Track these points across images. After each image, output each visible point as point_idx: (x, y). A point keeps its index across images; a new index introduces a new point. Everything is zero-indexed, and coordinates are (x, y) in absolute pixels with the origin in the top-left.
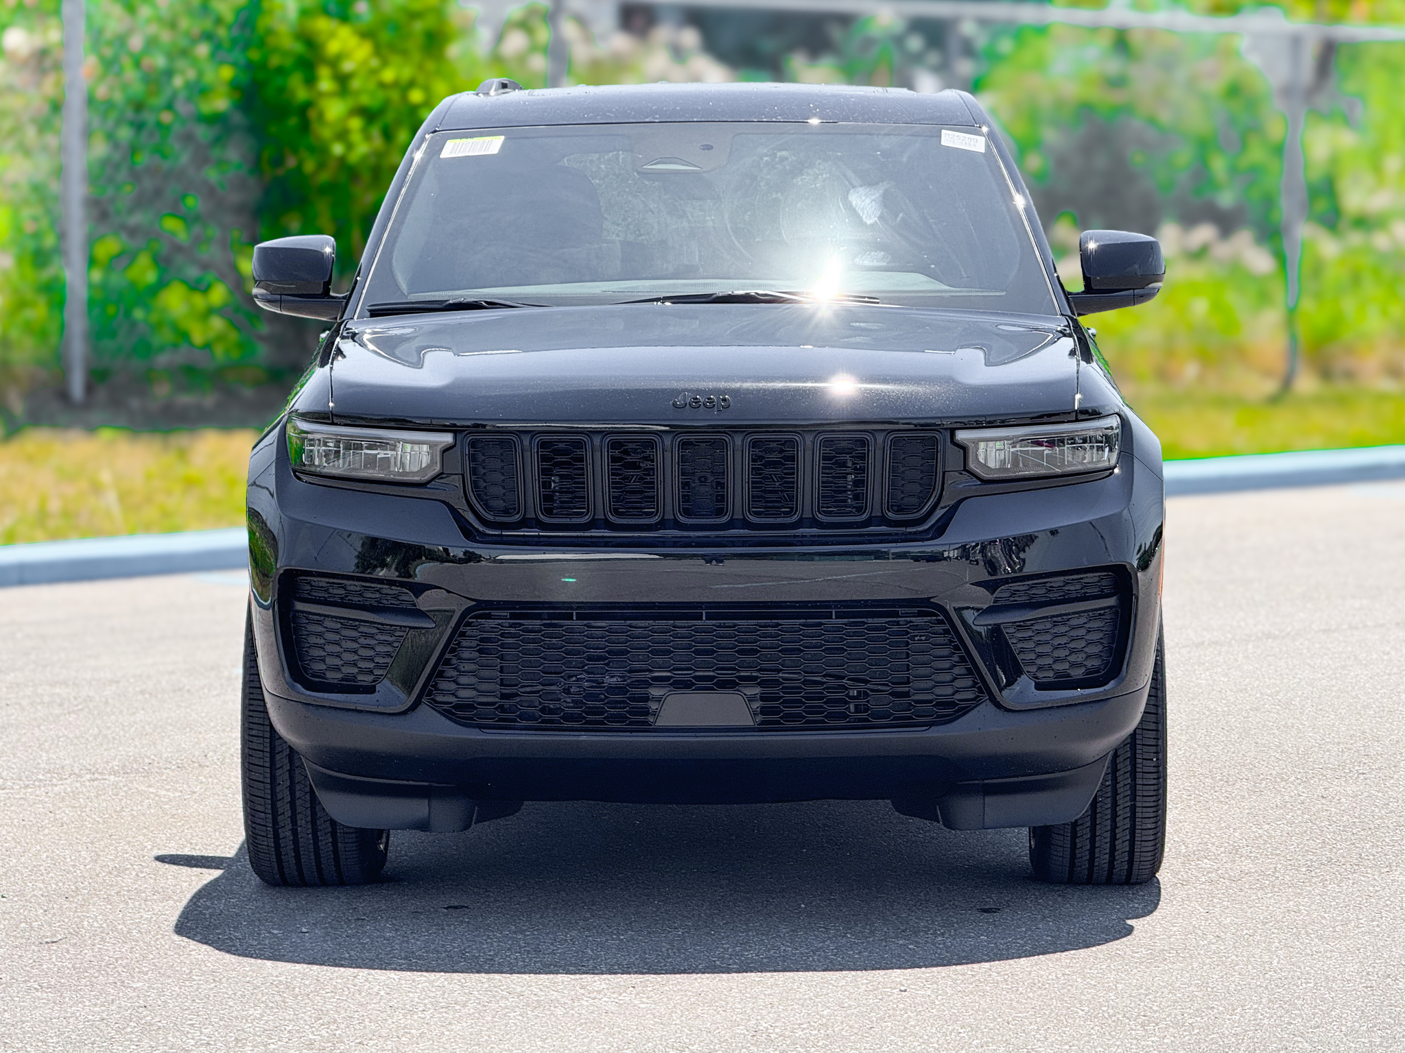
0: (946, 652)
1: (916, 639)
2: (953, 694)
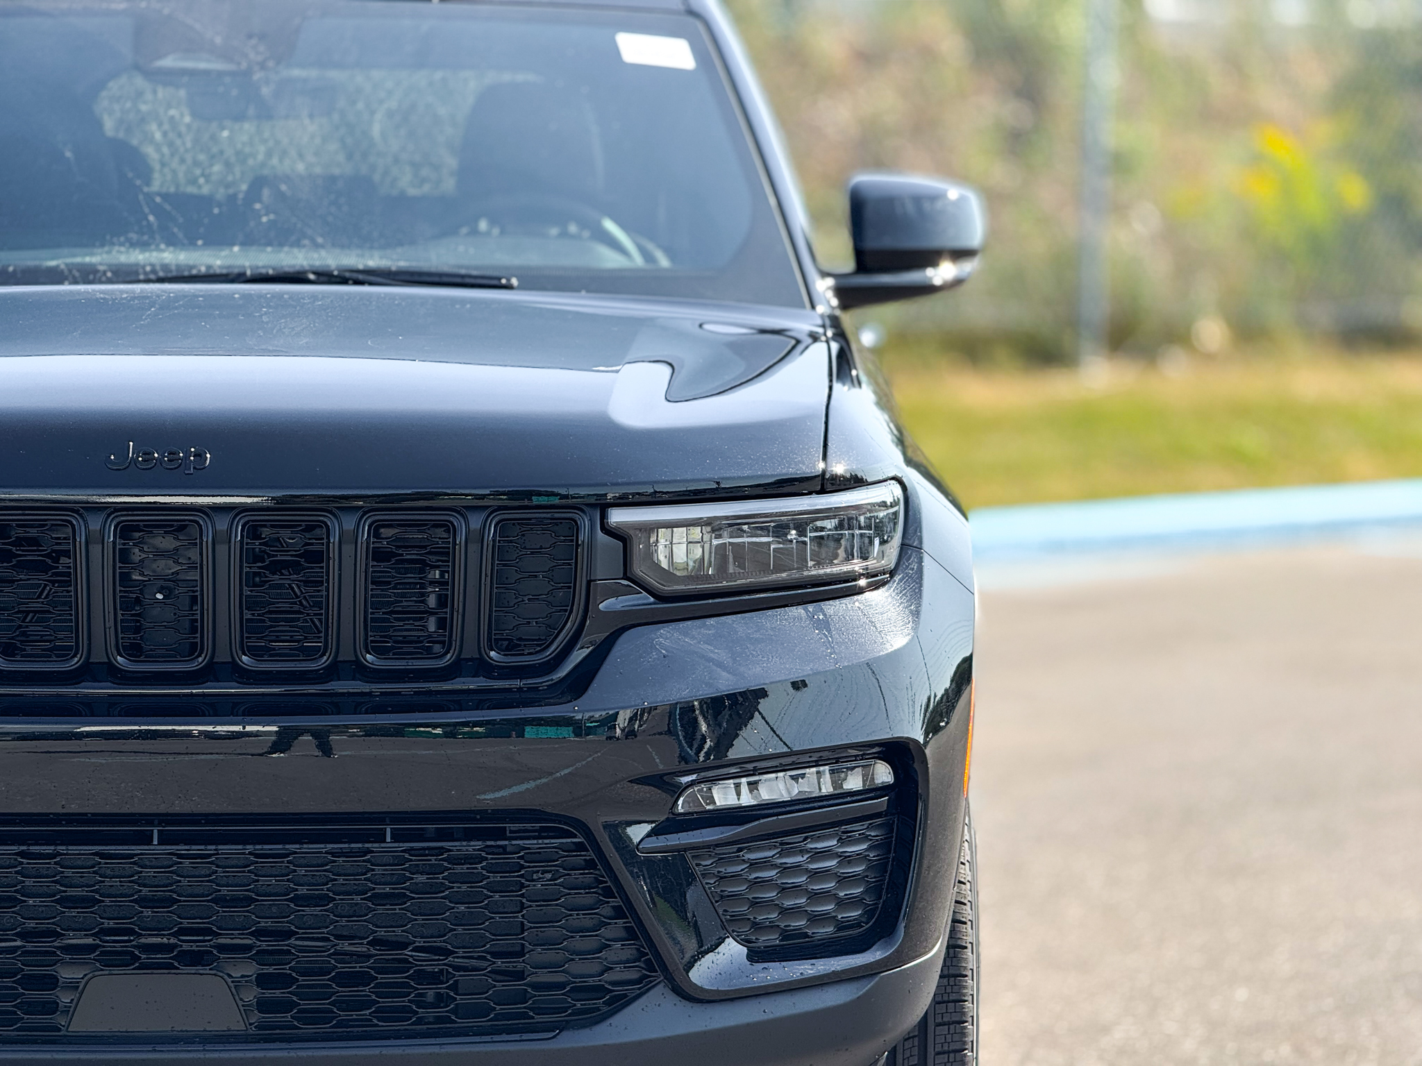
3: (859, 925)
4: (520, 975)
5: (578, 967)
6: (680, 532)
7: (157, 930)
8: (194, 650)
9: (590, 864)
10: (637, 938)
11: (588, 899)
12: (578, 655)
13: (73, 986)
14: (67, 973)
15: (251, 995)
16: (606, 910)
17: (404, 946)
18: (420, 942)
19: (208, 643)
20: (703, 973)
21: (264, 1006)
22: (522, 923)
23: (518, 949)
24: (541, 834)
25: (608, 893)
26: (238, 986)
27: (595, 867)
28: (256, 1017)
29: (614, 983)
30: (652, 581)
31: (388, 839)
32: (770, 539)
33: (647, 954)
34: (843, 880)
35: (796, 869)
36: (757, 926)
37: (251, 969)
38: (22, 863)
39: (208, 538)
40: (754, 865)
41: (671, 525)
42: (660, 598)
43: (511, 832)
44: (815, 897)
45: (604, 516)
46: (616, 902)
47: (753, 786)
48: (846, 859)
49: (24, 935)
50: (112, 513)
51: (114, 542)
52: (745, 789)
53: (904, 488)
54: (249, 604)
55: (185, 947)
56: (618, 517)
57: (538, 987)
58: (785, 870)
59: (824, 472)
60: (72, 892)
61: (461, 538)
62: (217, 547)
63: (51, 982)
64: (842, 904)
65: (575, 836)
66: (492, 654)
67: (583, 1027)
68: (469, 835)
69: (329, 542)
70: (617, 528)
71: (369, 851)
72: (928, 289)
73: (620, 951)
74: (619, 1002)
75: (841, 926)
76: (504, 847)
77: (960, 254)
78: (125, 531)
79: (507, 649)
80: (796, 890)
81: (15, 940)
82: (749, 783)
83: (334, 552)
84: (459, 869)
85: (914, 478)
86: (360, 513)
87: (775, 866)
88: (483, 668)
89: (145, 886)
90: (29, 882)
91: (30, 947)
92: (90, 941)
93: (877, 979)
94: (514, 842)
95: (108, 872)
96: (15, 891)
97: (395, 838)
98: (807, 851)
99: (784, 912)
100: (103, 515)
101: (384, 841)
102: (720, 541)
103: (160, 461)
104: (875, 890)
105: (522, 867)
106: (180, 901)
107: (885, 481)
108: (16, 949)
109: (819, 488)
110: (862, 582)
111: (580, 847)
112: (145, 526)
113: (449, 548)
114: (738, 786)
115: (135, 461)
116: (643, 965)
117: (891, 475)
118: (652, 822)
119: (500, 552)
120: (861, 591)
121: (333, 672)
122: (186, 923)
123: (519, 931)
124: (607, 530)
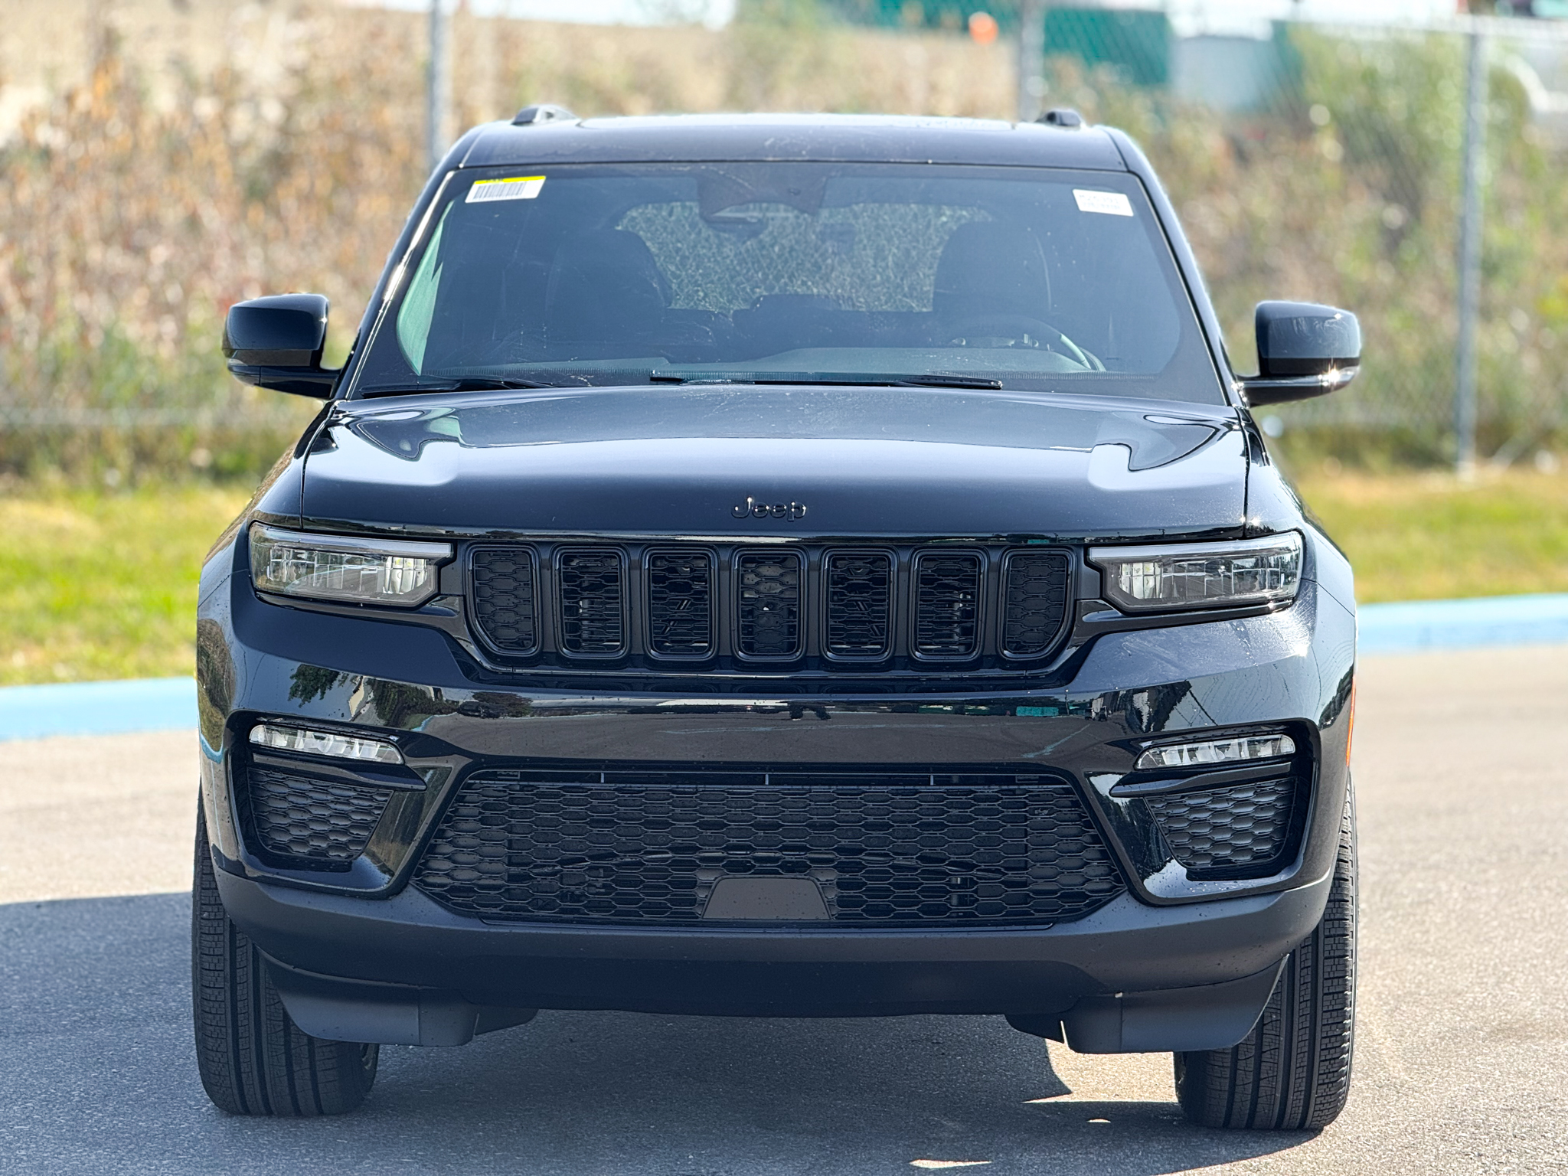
3: (1269, 856)
4: (1025, 884)
5: (1065, 879)
6: (1137, 566)
7: (768, 846)
8: (791, 647)
9: (1075, 804)
10: (1109, 858)
11: (1074, 830)
12: (1069, 653)
13: (708, 886)
14: (703, 877)
15: (832, 895)
16: (1086, 838)
17: (943, 861)
18: (953, 858)
19: (803, 640)
20: (1153, 884)
21: (842, 902)
22: (1026, 845)
23: (1023, 865)
24: (1042, 781)
25: (1088, 825)
26: (825, 886)
27: (1079, 807)
28: (835, 911)
29: (1092, 891)
30: (1119, 600)
31: (932, 783)
32: (1204, 574)
33: (1116, 870)
34: (1258, 823)
35: (1224, 813)
36: (1195, 854)
37: (833, 876)
38: (673, 797)
39: (805, 567)
40: (1194, 809)
41: (1131, 561)
42: (1126, 613)
43: (1019, 780)
44: (1238, 834)
45: (1086, 554)
46: (1093, 832)
47: (1192, 751)
48: (1261, 807)
49: (674, 850)
50: (736, 549)
51: (738, 570)
52: (1186, 754)
53: (1303, 538)
54: (833, 614)
55: (788, 858)
56: (1096, 554)
57: (1037, 892)
58: (1216, 813)
59: (1245, 525)
60: (707, 818)
61: (984, 569)
62: (810, 573)
63: (693, 884)
64: (1258, 839)
65: (1065, 783)
66: (1006, 652)
67: (1070, 921)
68: (989, 782)
69: (890, 571)
70: (1096, 562)
71: (917, 792)
72: (1319, 391)
73: (1096, 868)
74: (1096, 906)
75: (1256, 856)
76: (1013, 791)
77: (1345, 363)
78: (745, 561)
79: (1015, 649)
80: (1223, 828)
81: (668, 853)
82: (1189, 750)
83: (893, 577)
84: (982, 805)
85: (1309, 530)
86: (911, 551)
87: (1209, 810)
88: (1000, 662)
89: (759, 814)
90: (678, 810)
91: (678, 857)
92: (719, 854)
93: (1283, 894)
94: (1021, 787)
95: (733, 804)
96: (668, 817)
97: (937, 783)
98: (1232, 800)
99: (1216, 844)
100: (730, 551)
101: (929, 785)
102: (1167, 575)
103: (771, 512)
104: (1281, 830)
105: (1026, 805)
106: (784, 825)
107: (1289, 531)
108: (667, 859)
109: (1241, 535)
110: (1271, 605)
111: (1067, 791)
112: (760, 558)
113: (975, 576)
114: (1181, 752)
115: (753, 512)
116: (1112, 878)
117: (1294, 527)
118: (1120, 774)
119: (1011, 578)
120: (1269, 612)
121: (890, 665)
122: (788, 842)
123: (1024, 851)
124: (1088, 563)
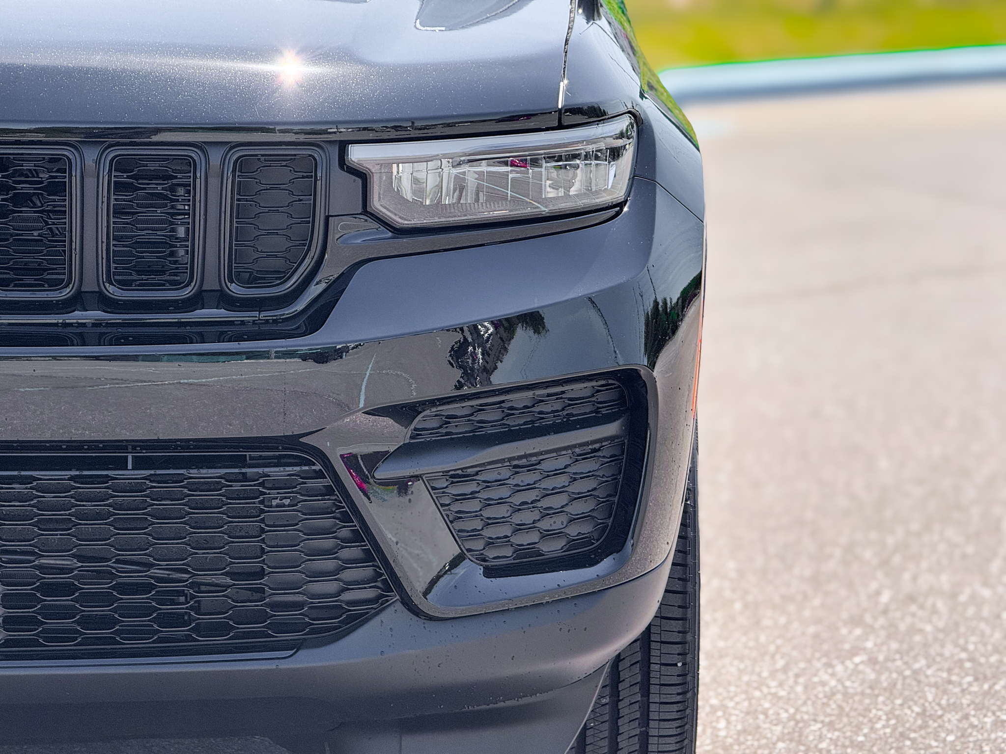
0: (326, 522)
1: (274, 503)
2: (339, 594)
